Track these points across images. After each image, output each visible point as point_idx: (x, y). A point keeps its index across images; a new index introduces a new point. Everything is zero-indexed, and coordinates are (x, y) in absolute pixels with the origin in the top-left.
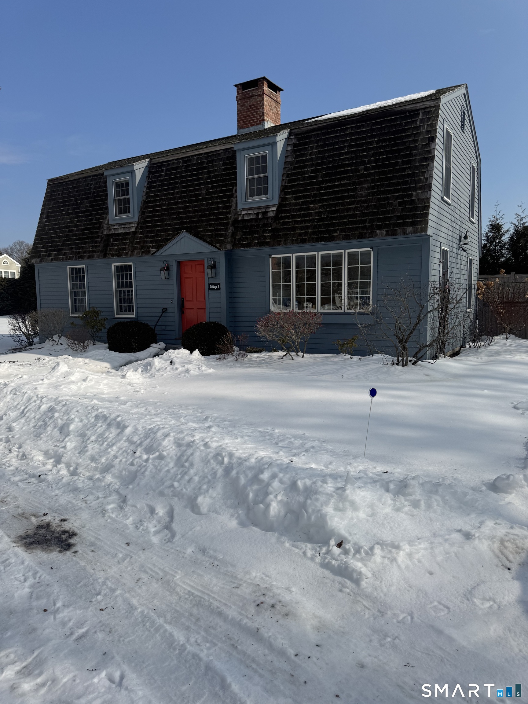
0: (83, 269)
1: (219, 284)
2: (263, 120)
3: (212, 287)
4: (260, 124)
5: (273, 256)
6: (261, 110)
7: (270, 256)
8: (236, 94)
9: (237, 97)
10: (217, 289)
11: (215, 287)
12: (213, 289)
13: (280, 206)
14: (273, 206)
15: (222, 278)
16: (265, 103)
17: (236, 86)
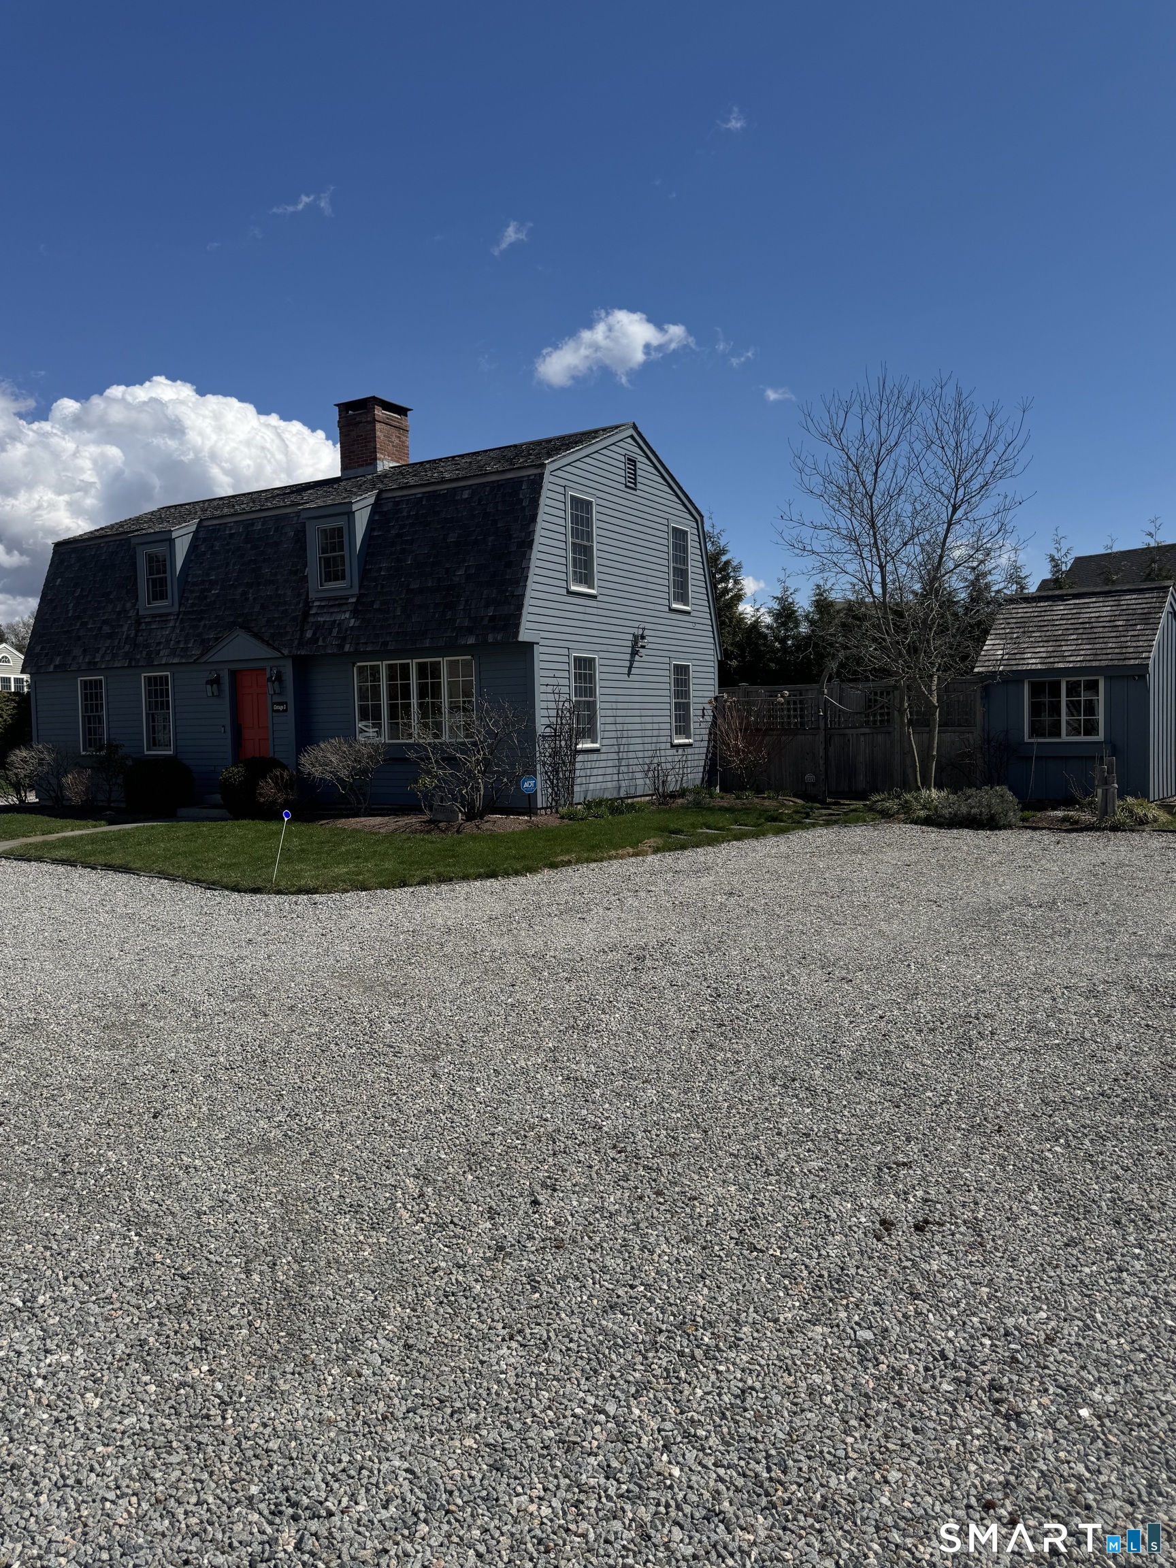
0: (101, 681)
1: (286, 703)
2: (375, 459)
3: (276, 707)
4: (371, 464)
5: (359, 664)
6: (372, 444)
7: (354, 664)
8: (337, 418)
9: (339, 422)
10: (284, 711)
11: (281, 708)
12: (278, 711)
13: (360, 597)
14: (352, 596)
15: (290, 697)
16: (378, 433)
17: (336, 405)
